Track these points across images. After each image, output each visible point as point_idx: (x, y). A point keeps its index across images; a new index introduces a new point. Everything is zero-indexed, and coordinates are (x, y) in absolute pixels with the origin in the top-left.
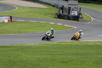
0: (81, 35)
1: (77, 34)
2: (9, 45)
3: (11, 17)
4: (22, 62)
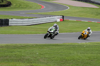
0: (89, 33)
2: (61, 43)
3: (63, 16)
4: (74, 60)
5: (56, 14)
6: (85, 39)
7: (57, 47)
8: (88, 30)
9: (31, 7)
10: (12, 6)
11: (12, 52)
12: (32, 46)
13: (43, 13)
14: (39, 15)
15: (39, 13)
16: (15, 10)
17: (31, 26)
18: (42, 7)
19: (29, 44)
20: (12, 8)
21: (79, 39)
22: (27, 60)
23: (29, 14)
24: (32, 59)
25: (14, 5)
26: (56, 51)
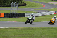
1: (53, 19)
3: (56, 11)
5: (52, 10)
6: (52, 24)
7: (52, 29)
8: (55, 18)
9: (37, 6)
10: (26, 6)
11: (27, 32)
12: (38, 29)
13: (44, 9)
14: (42, 10)
15: (42, 9)
16: (28, 8)
17: (38, 17)
18: (44, 6)
19: (37, 27)
20: (27, 7)
21: (49, 24)
22: (35, 36)
23: (36, 10)
24: (38, 36)
25: (28, 5)
26: (52, 31)
